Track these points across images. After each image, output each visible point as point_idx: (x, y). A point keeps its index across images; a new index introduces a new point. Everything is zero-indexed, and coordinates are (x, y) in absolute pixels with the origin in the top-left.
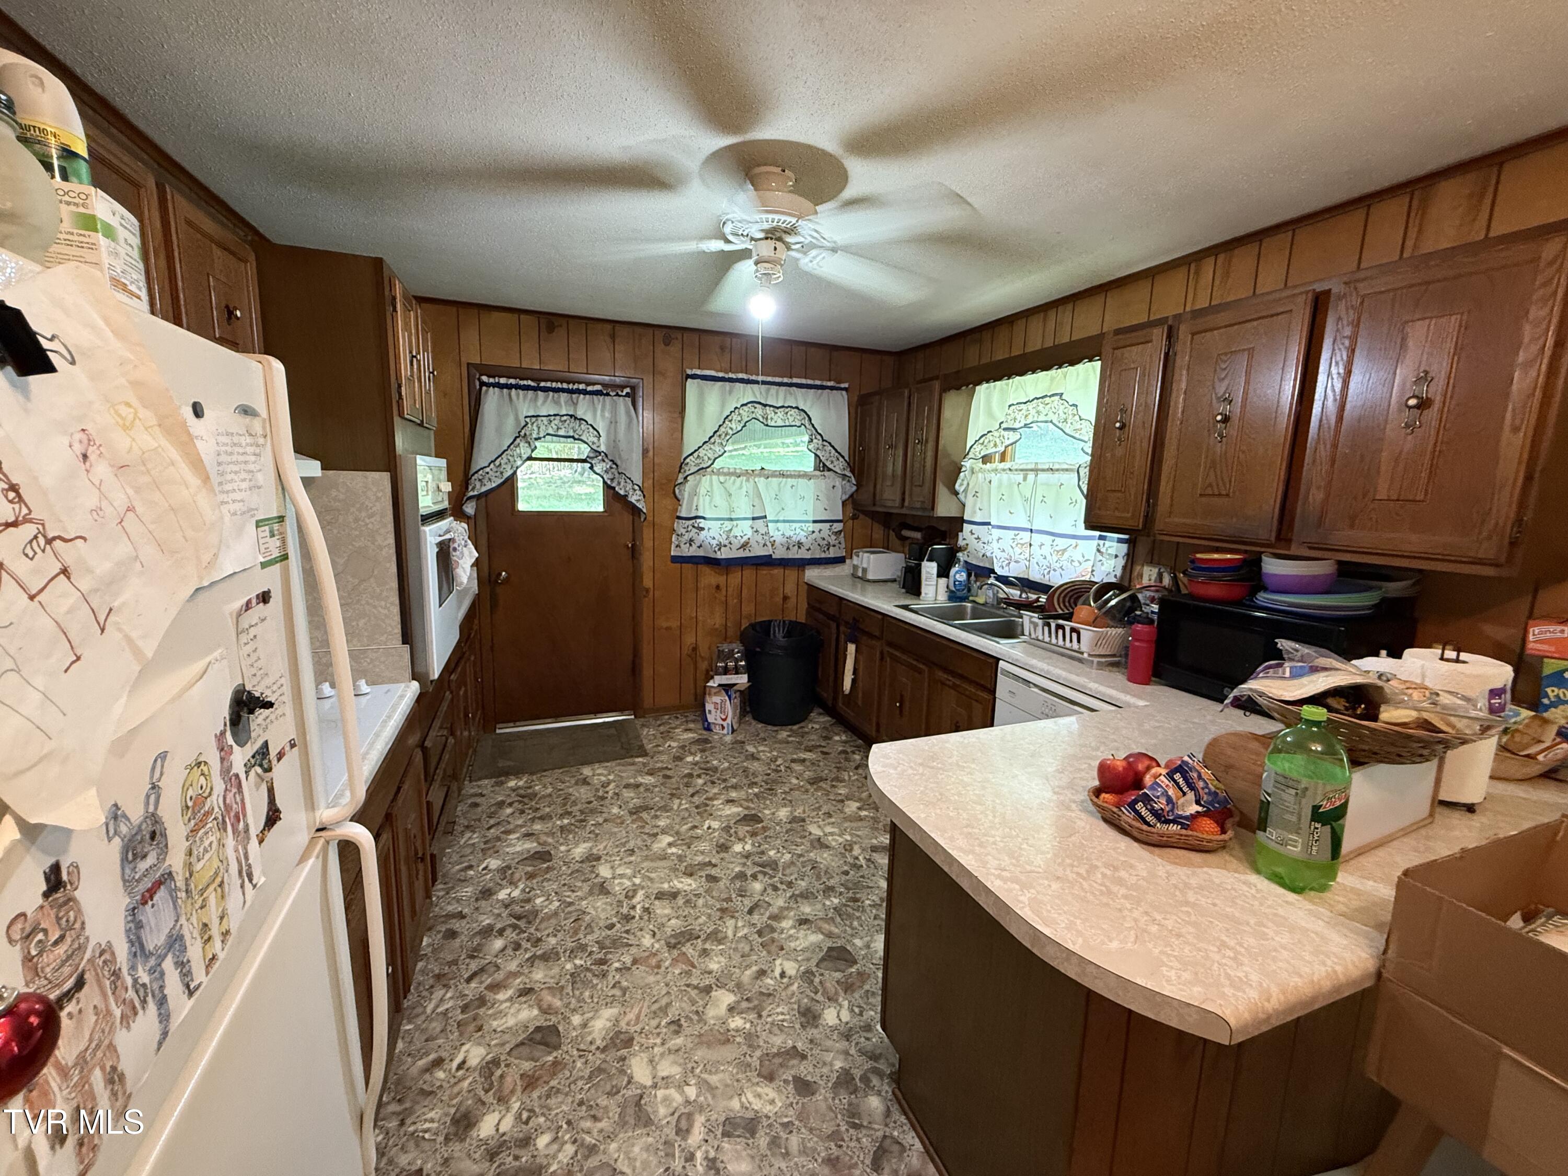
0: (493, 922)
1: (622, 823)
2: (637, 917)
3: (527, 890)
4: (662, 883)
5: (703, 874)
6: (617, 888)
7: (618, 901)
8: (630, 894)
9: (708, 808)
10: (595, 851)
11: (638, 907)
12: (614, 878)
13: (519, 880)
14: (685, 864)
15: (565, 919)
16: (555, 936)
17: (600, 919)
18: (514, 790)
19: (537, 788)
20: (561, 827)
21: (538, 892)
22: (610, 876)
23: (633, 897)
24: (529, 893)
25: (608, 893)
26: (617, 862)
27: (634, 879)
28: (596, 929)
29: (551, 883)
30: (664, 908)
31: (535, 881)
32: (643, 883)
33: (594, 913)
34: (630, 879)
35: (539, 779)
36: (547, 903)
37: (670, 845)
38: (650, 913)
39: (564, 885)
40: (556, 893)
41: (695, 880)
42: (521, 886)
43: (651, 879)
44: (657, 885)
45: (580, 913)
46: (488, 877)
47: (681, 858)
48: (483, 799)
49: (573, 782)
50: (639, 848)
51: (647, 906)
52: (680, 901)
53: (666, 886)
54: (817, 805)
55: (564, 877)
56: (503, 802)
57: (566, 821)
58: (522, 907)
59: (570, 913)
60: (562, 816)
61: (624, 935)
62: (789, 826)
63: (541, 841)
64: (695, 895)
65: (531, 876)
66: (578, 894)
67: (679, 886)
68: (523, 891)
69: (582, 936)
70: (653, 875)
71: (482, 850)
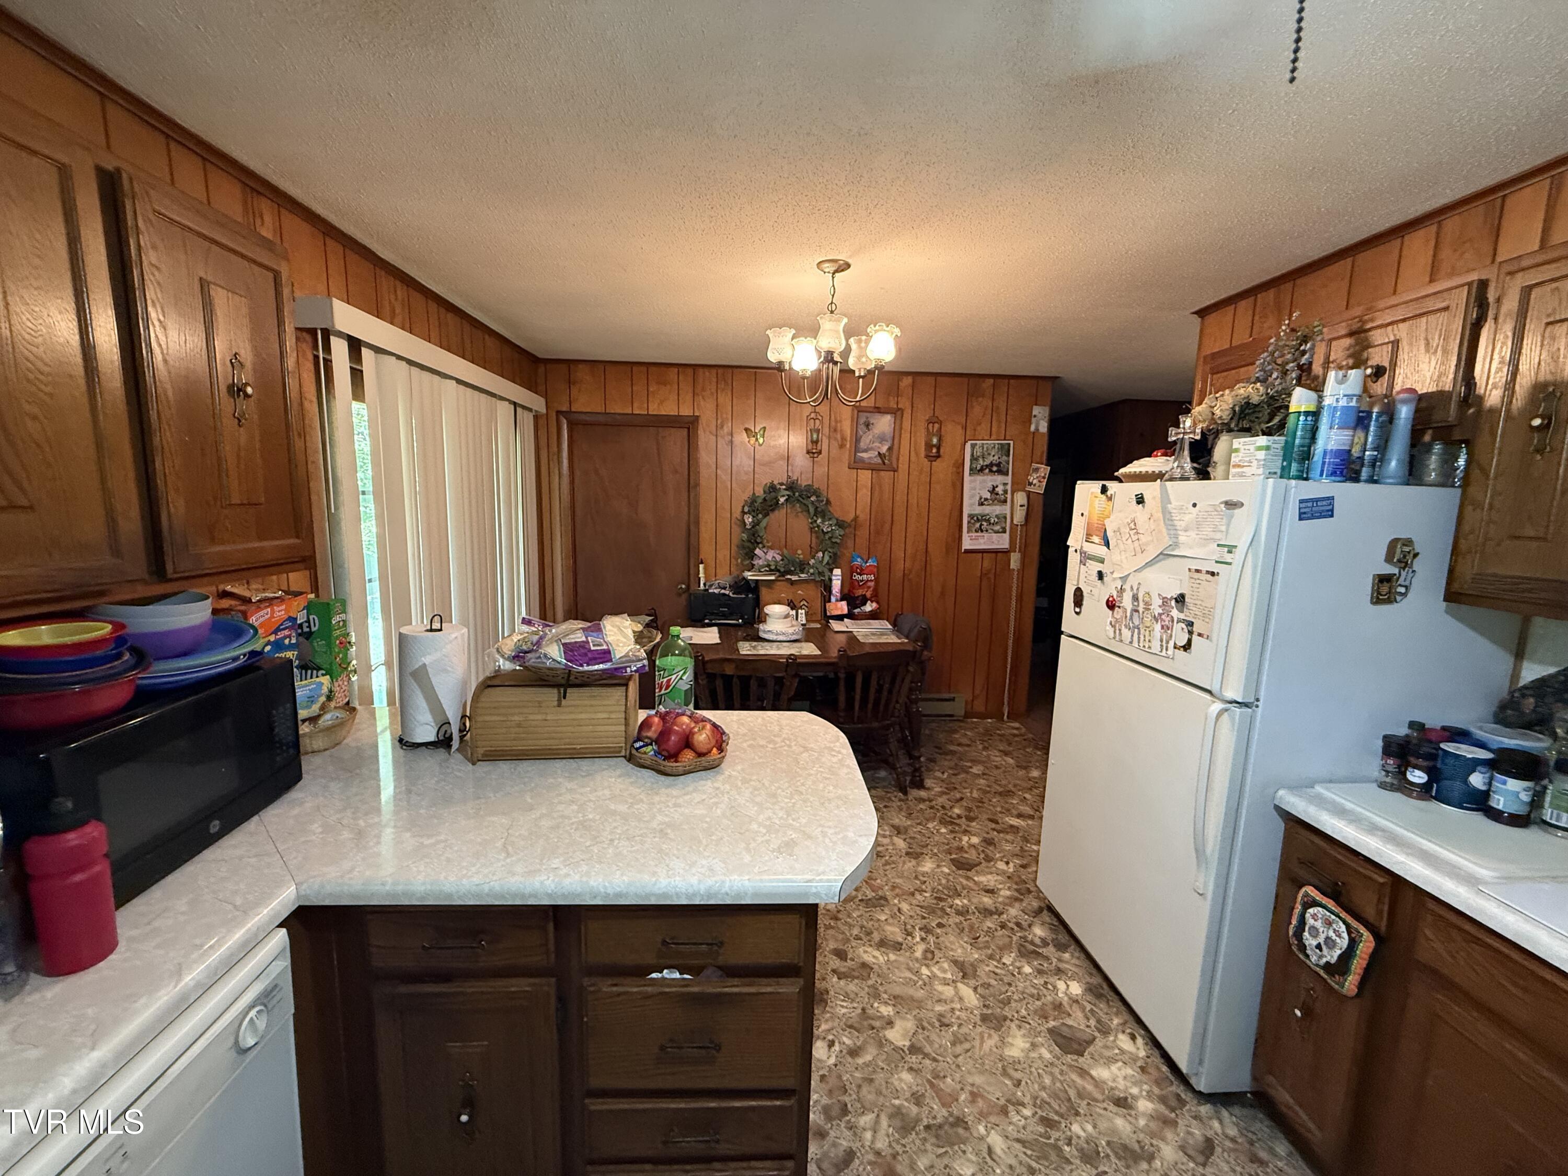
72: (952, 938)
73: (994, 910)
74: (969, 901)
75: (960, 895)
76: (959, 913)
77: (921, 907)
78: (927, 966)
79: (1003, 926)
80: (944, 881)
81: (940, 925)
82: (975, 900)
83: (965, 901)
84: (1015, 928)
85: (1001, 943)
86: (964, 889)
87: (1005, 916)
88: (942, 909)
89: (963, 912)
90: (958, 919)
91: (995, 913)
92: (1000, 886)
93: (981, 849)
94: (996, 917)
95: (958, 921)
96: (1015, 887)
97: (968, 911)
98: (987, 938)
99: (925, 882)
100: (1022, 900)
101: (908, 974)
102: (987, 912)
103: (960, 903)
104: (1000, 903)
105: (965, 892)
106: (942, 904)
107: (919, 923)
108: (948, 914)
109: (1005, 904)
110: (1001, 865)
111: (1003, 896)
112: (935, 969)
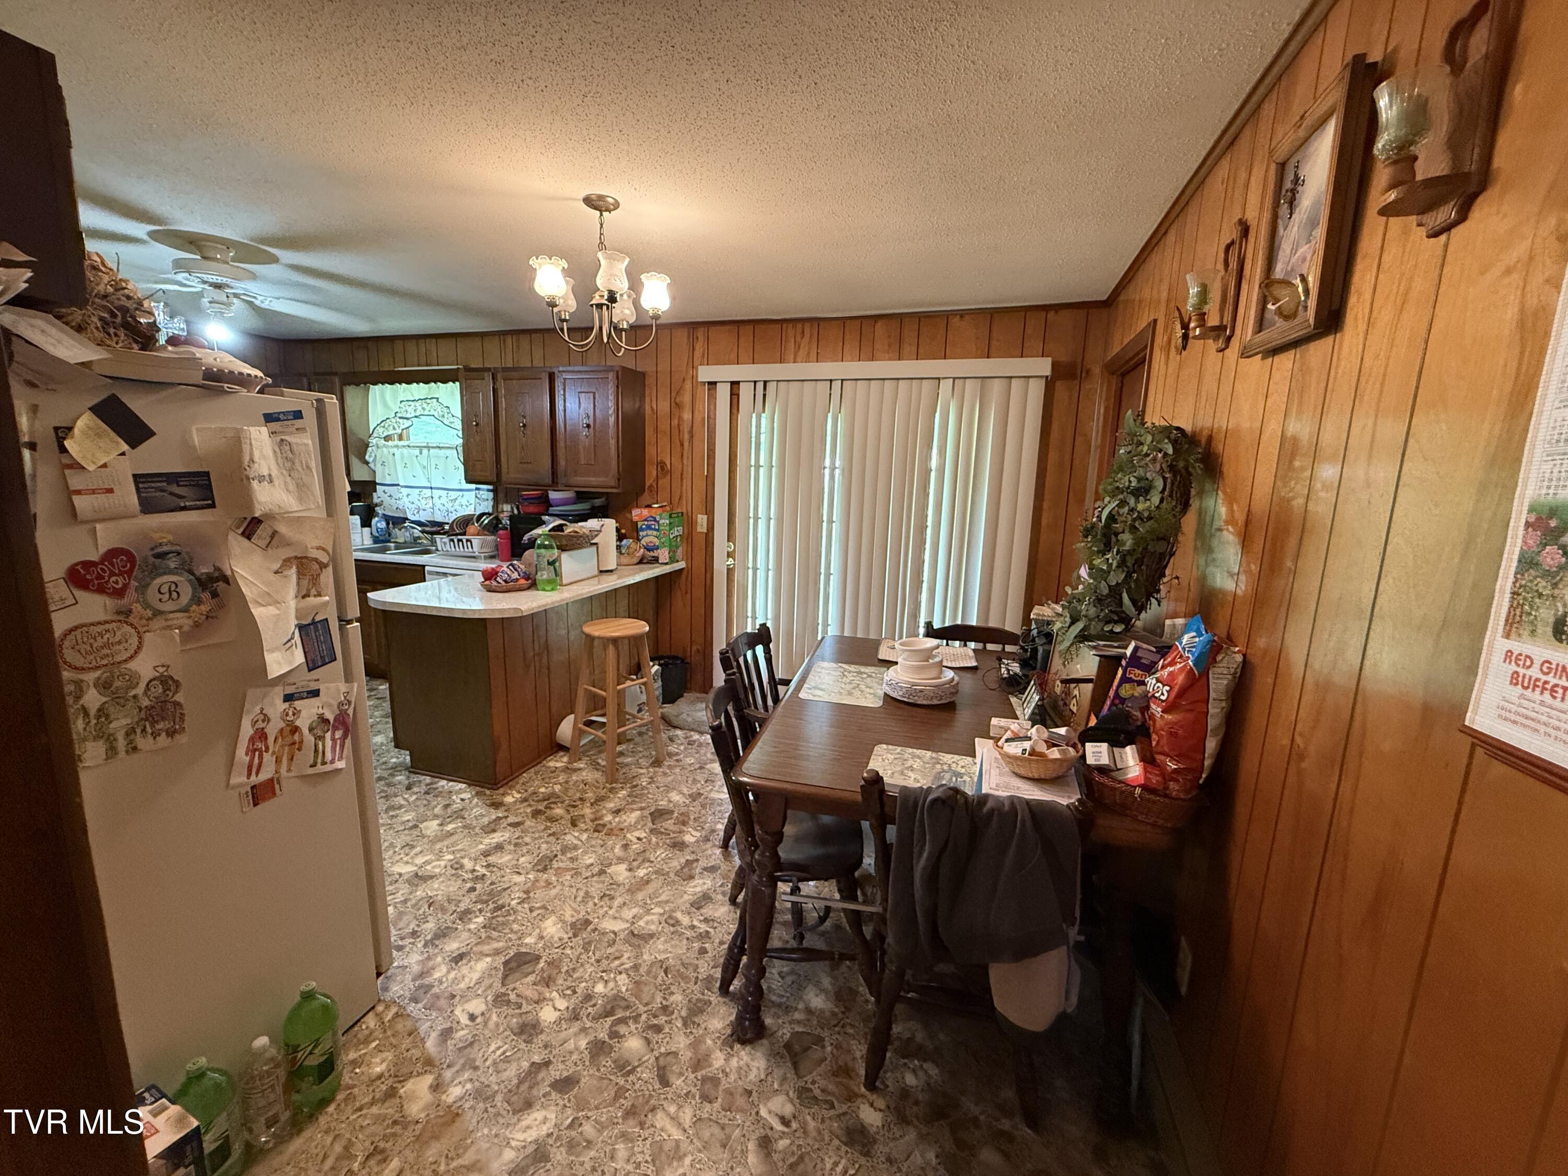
72: (451, 889)
73: (437, 942)
74: (469, 930)
75: (484, 927)
76: (467, 912)
77: (505, 889)
78: (450, 860)
79: (414, 934)
80: (515, 927)
81: (473, 889)
82: (465, 935)
83: (472, 926)
84: (400, 943)
85: (405, 918)
86: (489, 937)
87: (419, 945)
88: (486, 902)
89: (465, 916)
90: (463, 907)
91: (432, 940)
92: (452, 975)
93: (525, 1008)
94: (429, 937)
95: (462, 905)
96: (436, 990)
97: (460, 919)
98: (421, 912)
99: (531, 911)
100: (414, 980)
101: (459, 847)
102: (442, 934)
103: (476, 920)
104: (436, 955)
105: (483, 935)
106: (491, 906)
107: (491, 878)
108: (476, 902)
109: (429, 958)
110: (477, 1006)
111: (439, 965)
112: (443, 863)
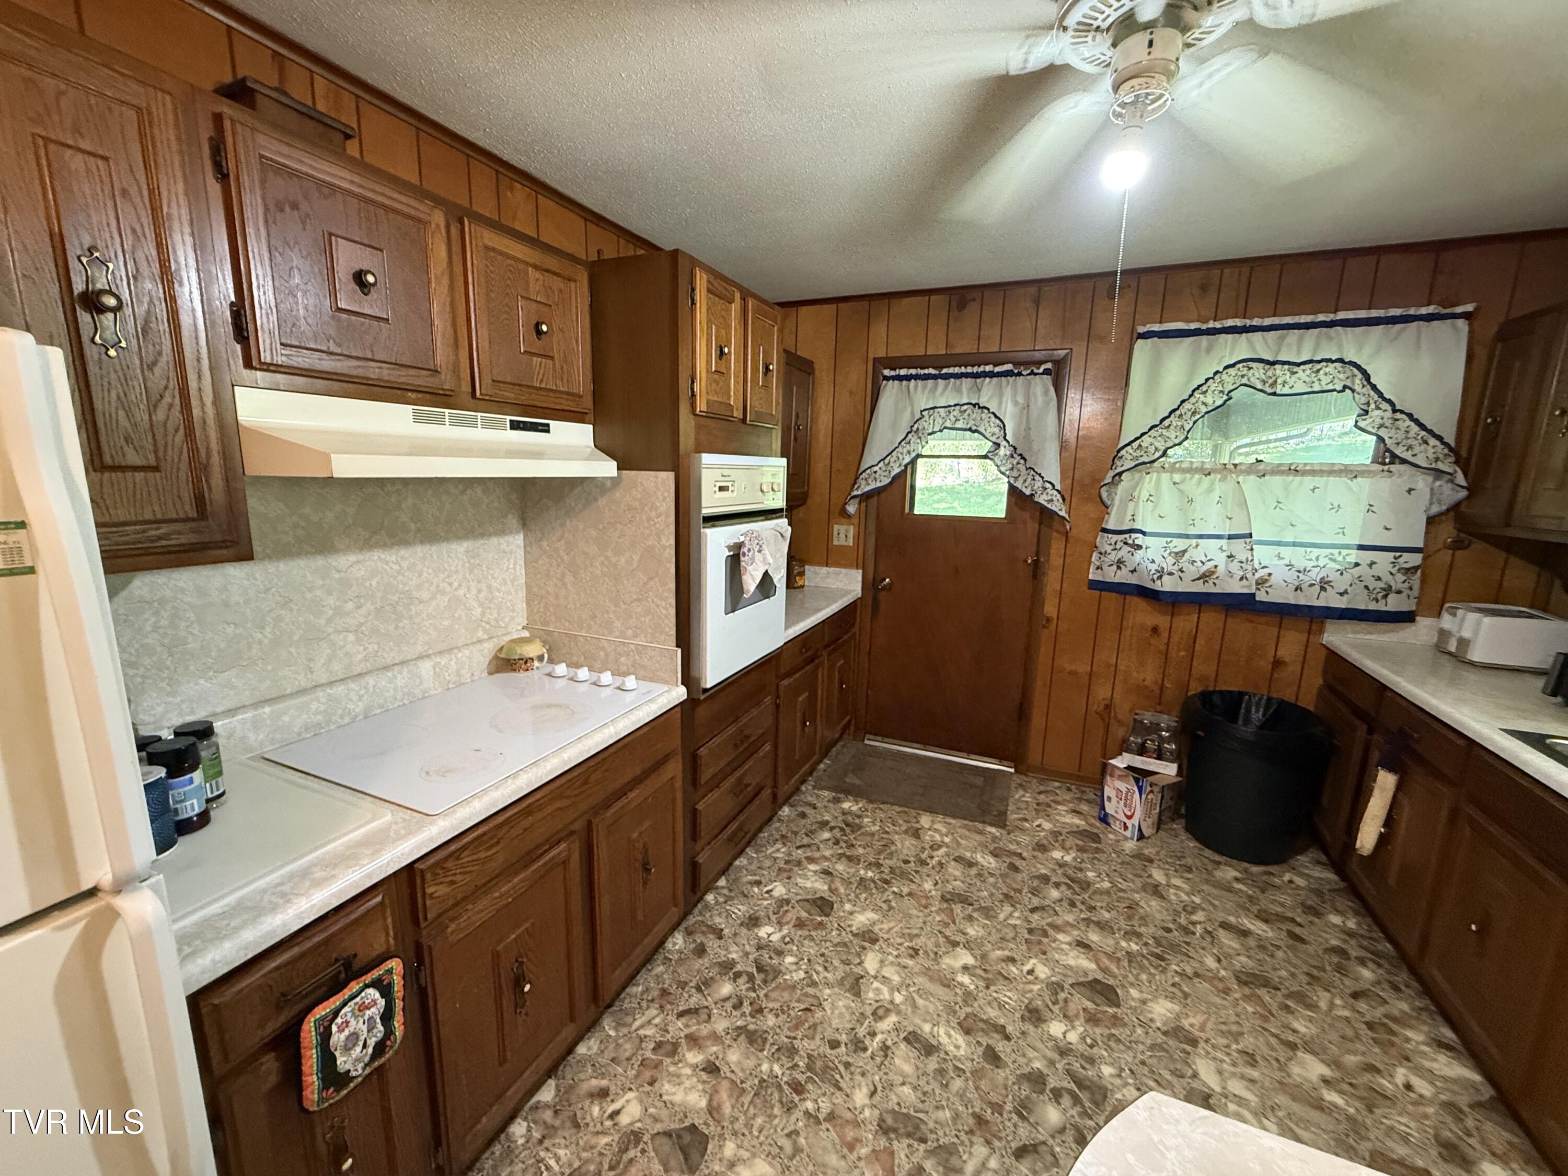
0: (737, 960)
1: (926, 907)
2: (869, 1052)
3: (787, 939)
4: (925, 1021)
5: (984, 1041)
6: (871, 995)
7: (862, 1014)
8: (881, 1012)
9: (1045, 940)
10: (876, 929)
11: (879, 1037)
12: (875, 977)
13: (788, 923)
14: (969, 1010)
15: (798, 1001)
16: (777, 1016)
17: (830, 1026)
18: (844, 814)
19: (866, 820)
20: (861, 879)
21: (795, 948)
22: (872, 973)
23: (881, 1018)
24: (786, 944)
25: (858, 994)
26: (890, 957)
27: (896, 994)
28: (818, 1037)
29: (812, 944)
30: (907, 1059)
31: (799, 933)
32: (903, 1007)
33: (829, 1012)
34: (892, 990)
35: (874, 811)
36: (794, 967)
37: (965, 968)
38: (886, 1056)
39: (822, 955)
40: (809, 960)
41: (968, 1044)
42: (785, 932)
43: (915, 1006)
44: (917, 1021)
45: (815, 1002)
46: (766, 903)
47: (969, 996)
48: (813, 811)
49: (904, 828)
50: (926, 952)
51: (889, 1043)
52: (932, 1064)
53: (927, 1028)
54: (1234, 1028)
55: (828, 944)
56: (827, 823)
57: (870, 874)
58: (771, 958)
59: (807, 995)
60: (869, 866)
61: (841, 1068)
62: (1160, 1038)
63: (833, 887)
64: (956, 1068)
65: (800, 924)
66: (828, 975)
67: (944, 1039)
68: (783, 938)
69: (799, 1037)
70: (920, 1002)
71: (780, 869)
